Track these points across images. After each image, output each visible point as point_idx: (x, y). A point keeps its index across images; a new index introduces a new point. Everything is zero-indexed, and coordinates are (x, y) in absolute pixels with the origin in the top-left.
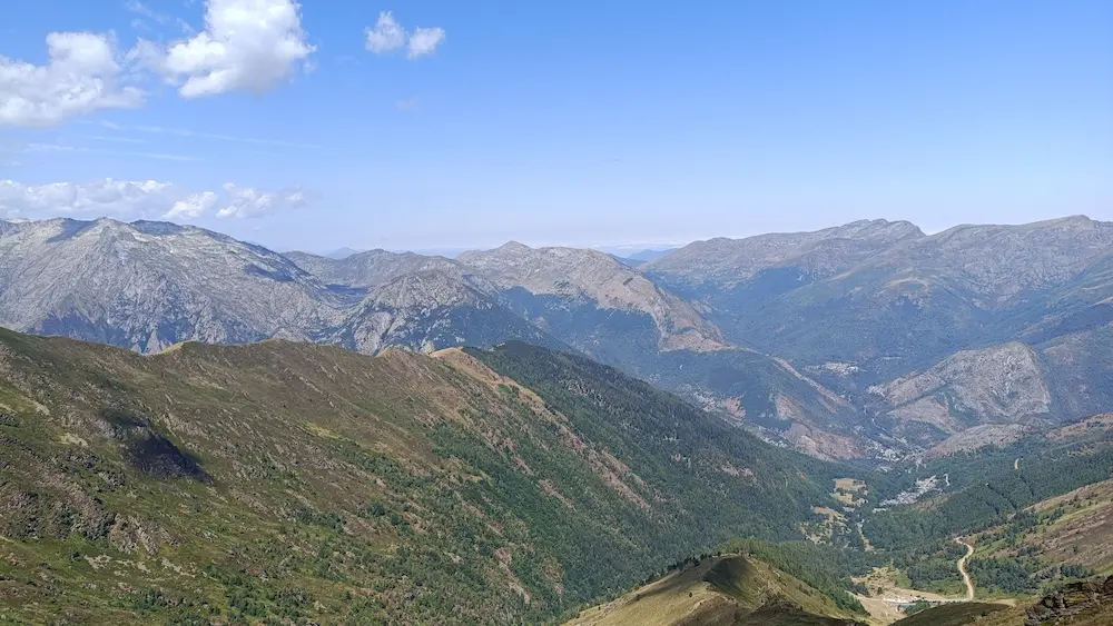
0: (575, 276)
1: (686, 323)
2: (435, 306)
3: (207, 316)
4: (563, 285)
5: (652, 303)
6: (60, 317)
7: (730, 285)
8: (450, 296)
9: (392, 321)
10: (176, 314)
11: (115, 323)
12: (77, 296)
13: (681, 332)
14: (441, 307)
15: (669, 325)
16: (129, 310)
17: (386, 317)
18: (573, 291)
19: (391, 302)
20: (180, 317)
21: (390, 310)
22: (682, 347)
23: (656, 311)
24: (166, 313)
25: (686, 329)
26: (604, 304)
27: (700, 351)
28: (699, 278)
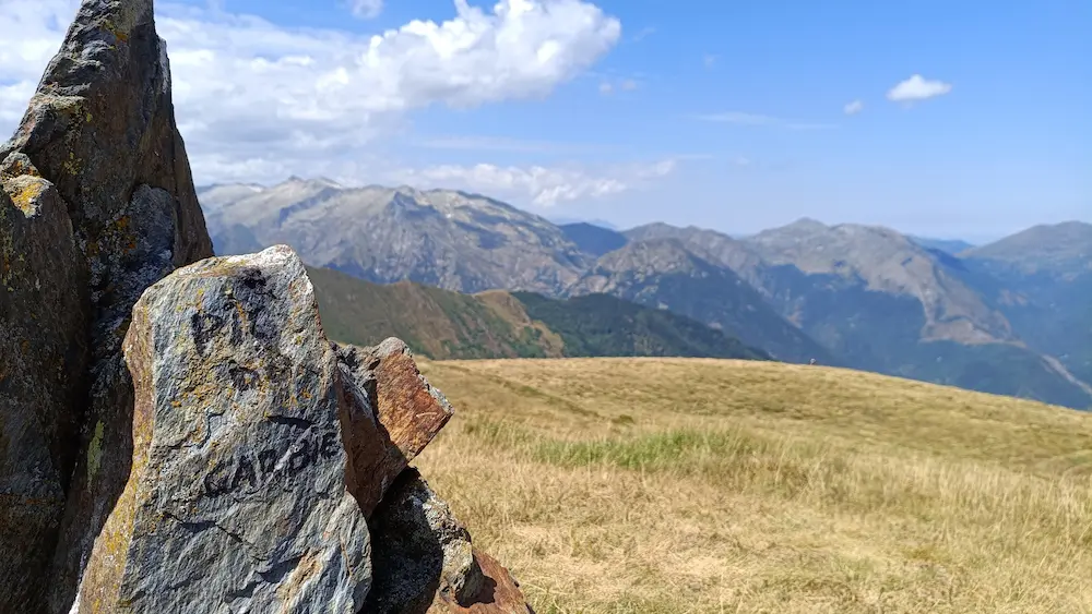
0: (854, 255)
1: (959, 311)
2: (650, 272)
3: (451, 270)
4: (839, 264)
5: (924, 287)
6: (338, 264)
7: (1069, 276)
8: (669, 263)
9: (607, 284)
10: (426, 268)
11: (382, 273)
12: (357, 248)
13: (950, 320)
14: (656, 274)
15: (939, 312)
16: (394, 262)
17: (603, 280)
18: (845, 271)
19: (610, 267)
20: (429, 269)
21: (608, 275)
22: (946, 337)
23: (926, 295)
24: (418, 266)
25: (957, 318)
26: (874, 286)
27: (966, 343)
28: (1032, 268)
